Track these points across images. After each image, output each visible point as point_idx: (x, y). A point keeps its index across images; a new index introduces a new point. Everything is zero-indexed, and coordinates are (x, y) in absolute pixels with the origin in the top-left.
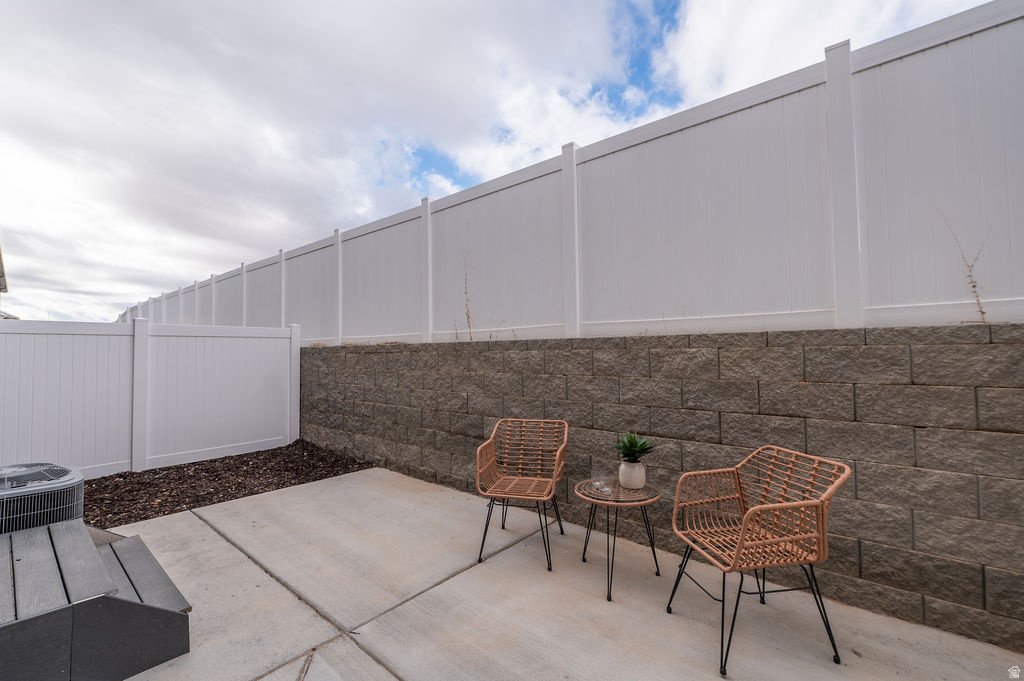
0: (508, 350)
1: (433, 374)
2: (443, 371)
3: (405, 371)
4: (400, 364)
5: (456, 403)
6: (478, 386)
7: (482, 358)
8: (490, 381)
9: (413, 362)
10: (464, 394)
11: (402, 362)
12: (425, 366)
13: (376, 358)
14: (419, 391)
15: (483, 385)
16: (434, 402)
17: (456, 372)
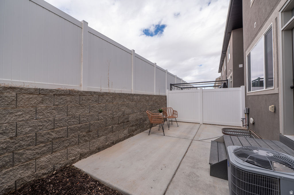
0: (133, 96)
1: (111, 105)
2: (115, 103)
3: (95, 104)
4: (90, 101)
5: (120, 113)
6: (127, 107)
7: (127, 98)
8: (130, 105)
9: (100, 100)
10: (123, 110)
11: (92, 100)
12: (107, 101)
13: (68, 98)
14: (104, 112)
15: (128, 106)
16: (112, 115)
17: (120, 103)
